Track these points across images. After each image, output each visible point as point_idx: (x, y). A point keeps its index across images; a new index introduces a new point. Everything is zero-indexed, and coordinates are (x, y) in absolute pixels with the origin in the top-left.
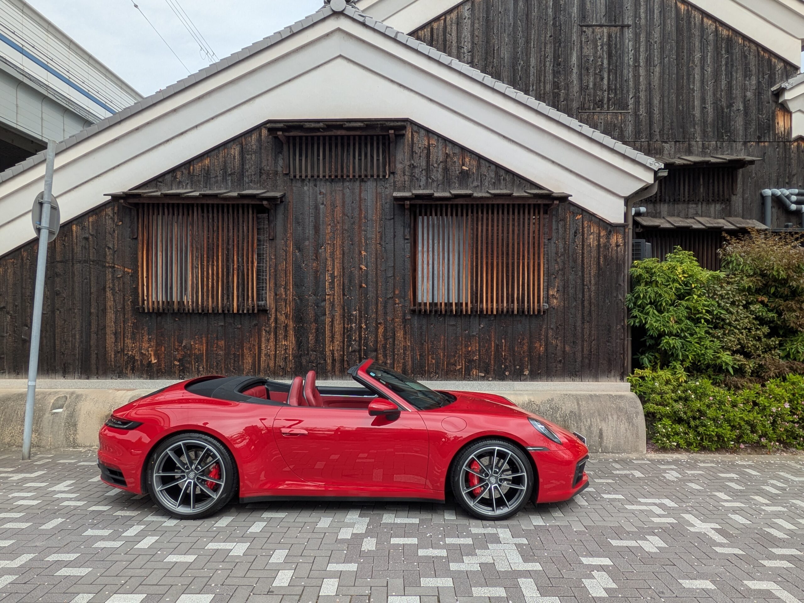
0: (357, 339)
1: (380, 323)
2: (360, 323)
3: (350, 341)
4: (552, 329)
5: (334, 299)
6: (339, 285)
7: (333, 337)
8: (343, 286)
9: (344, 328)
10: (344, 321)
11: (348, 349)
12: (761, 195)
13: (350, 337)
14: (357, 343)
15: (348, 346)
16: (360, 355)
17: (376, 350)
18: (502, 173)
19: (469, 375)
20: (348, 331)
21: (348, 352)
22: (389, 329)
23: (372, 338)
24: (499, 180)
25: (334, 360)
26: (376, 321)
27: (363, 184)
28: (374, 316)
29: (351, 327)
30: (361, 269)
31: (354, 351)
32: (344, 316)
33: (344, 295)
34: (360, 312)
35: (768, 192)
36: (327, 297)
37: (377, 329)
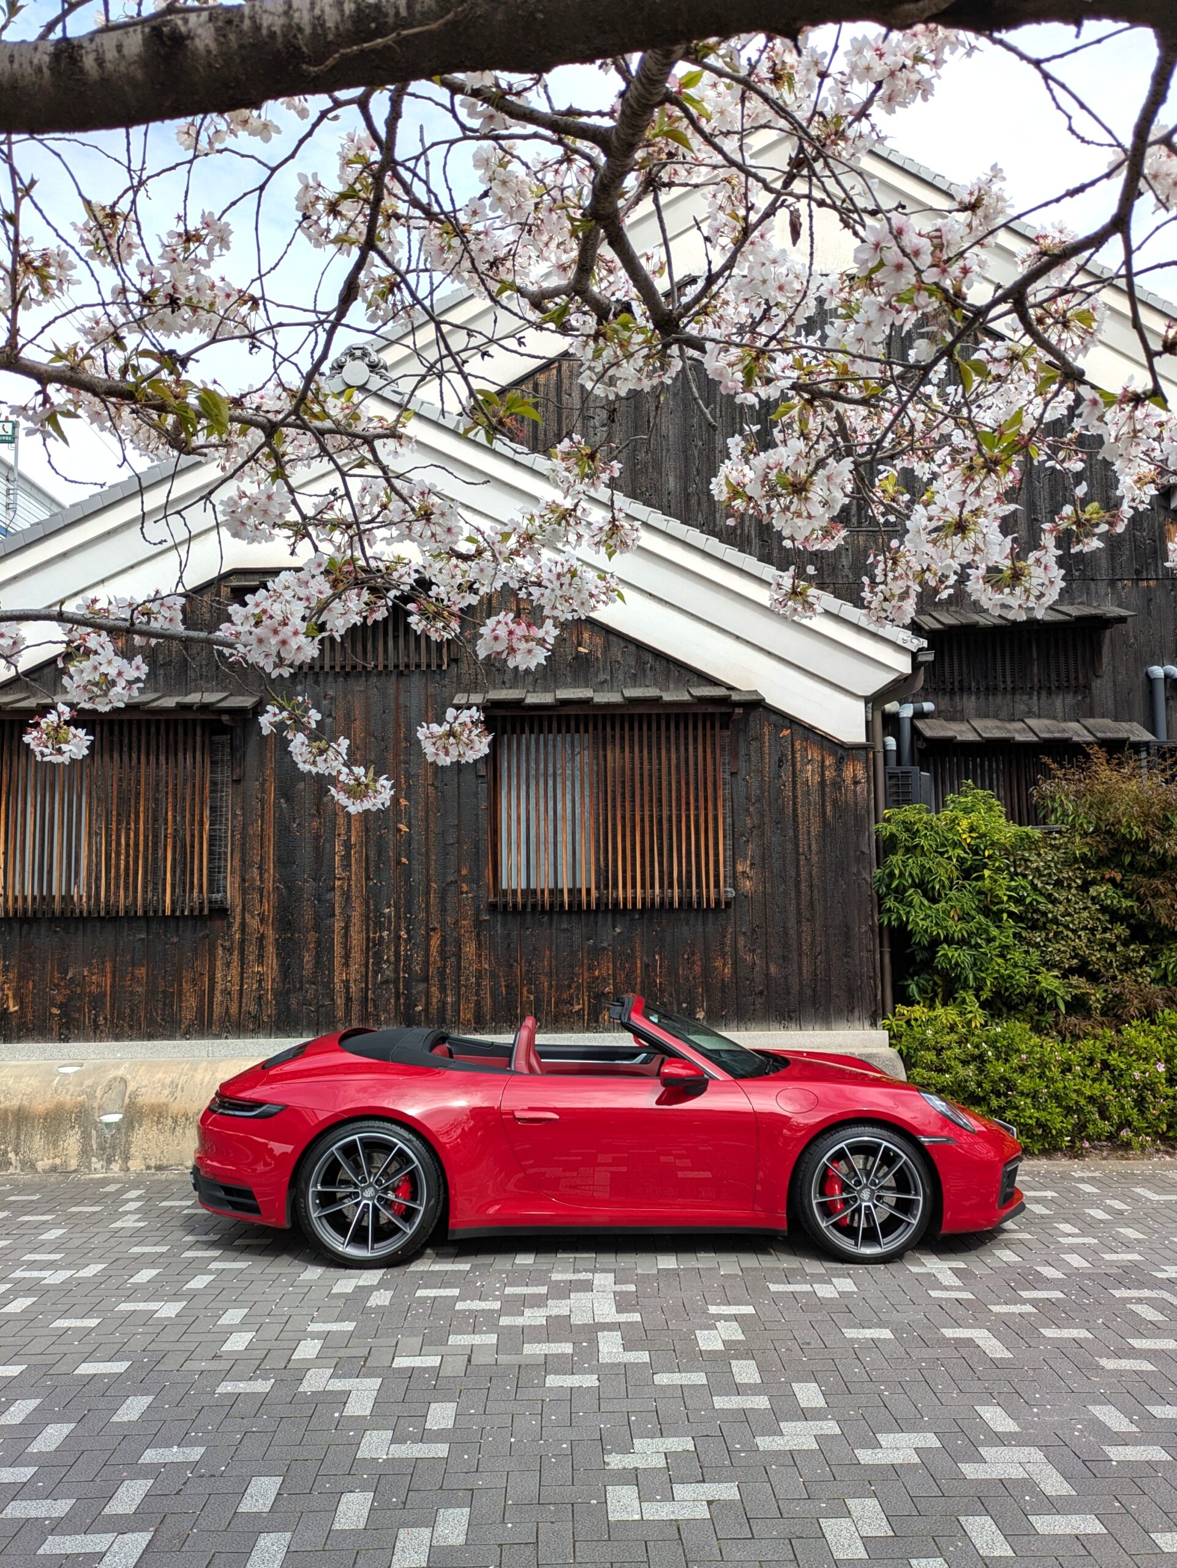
0: (392, 959)
1: (434, 929)
2: (398, 928)
3: (378, 960)
4: (744, 934)
5: (349, 885)
6: (358, 861)
7: (347, 956)
8: (367, 863)
9: (368, 938)
10: (368, 925)
11: (375, 977)
12: (1147, 675)
13: (378, 957)
14: (392, 967)
15: (376, 973)
16: (397, 989)
17: (426, 979)
18: (649, 658)
19: (597, 1021)
20: (374, 945)
21: (374, 984)
22: (449, 940)
23: (418, 957)
24: (644, 671)
25: (349, 999)
26: (427, 926)
27: (403, 680)
28: (422, 915)
29: (381, 937)
30: (399, 830)
31: (386, 982)
32: (368, 918)
33: (368, 878)
34: (397, 910)
35: (1158, 671)
36: (337, 883)
37: (428, 938)
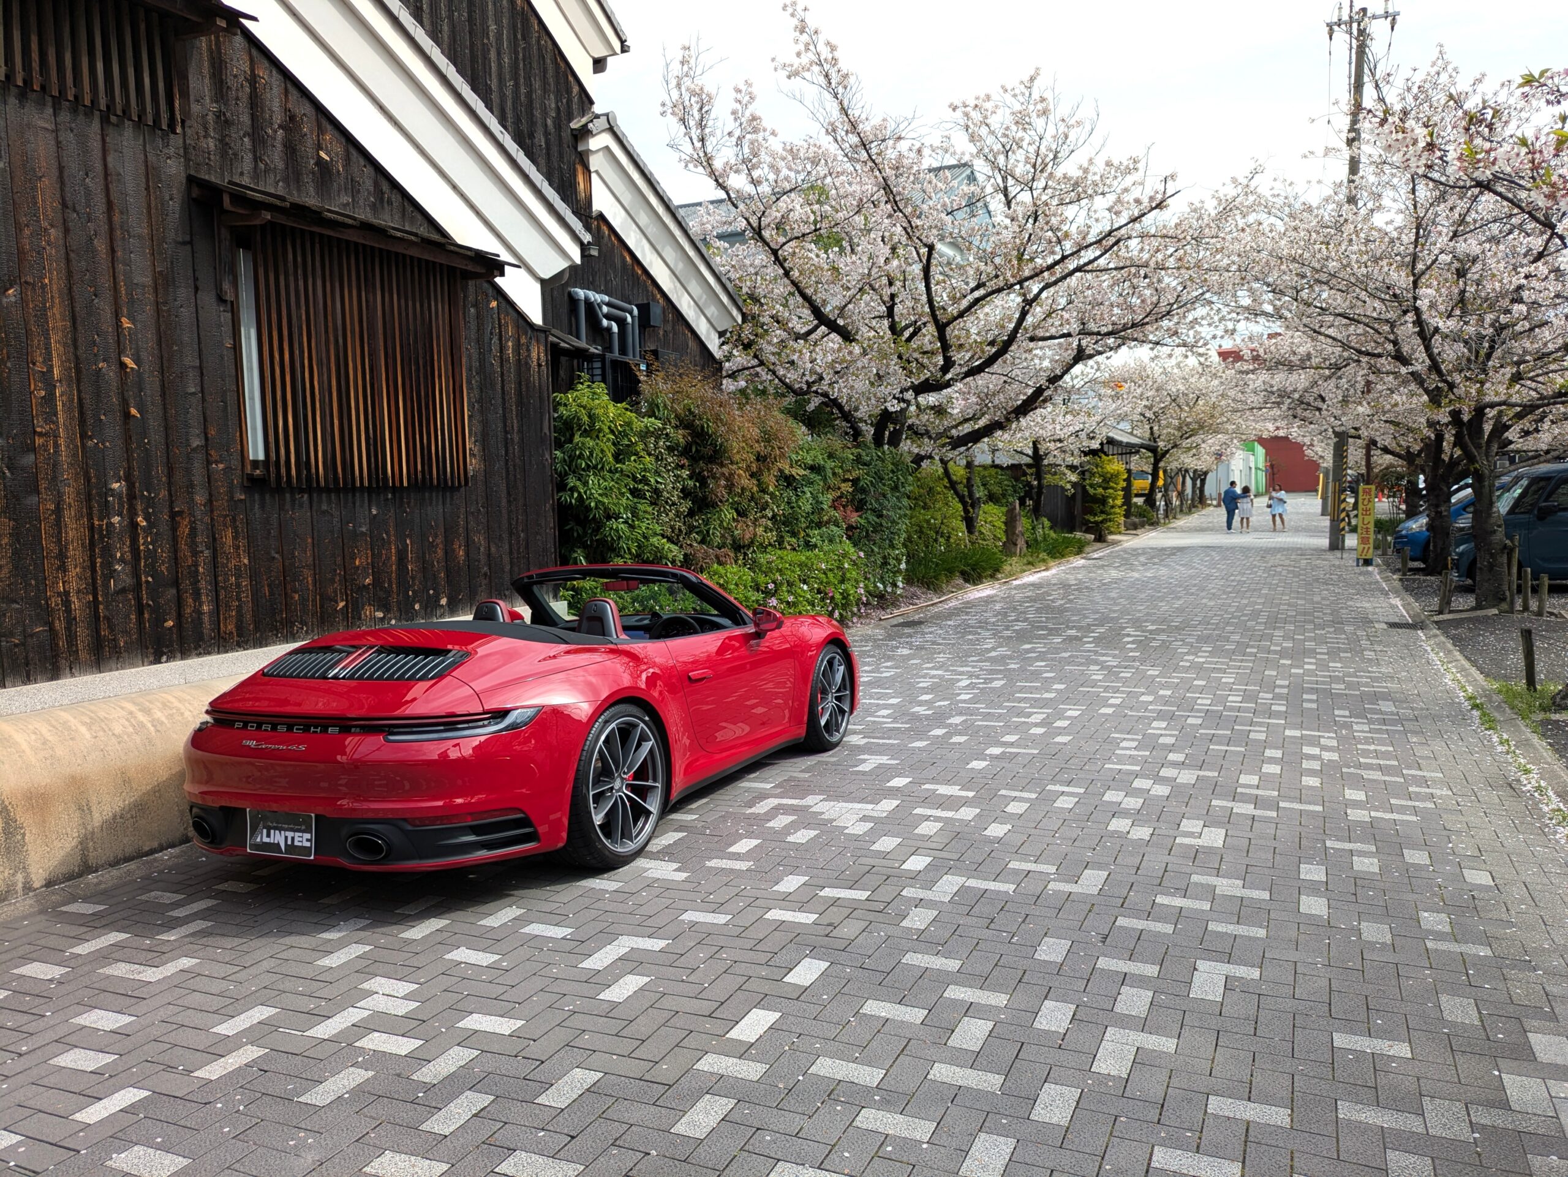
0: (128, 556)
1: (181, 513)
2: (133, 513)
3: (108, 565)
4: (472, 513)
5: (56, 446)
6: (68, 409)
7: (62, 556)
8: (82, 413)
9: (92, 528)
10: (90, 508)
11: (106, 585)
13: (107, 552)
14: (128, 569)
15: (107, 578)
16: (139, 599)
17: (176, 583)
18: (385, 187)
20: (102, 537)
21: (106, 595)
22: (200, 527)
23: (163, 553)
25: (70, 621)
26: (171, 507)
27: (110, 130)
28: (163, 493)
29: (110, 525)
30: (123, 366)
31: (123, 591)
32: (89, 498)
33: (83, 436)
34: (131, 486)
36: (39, 441)
37: (174, 528)
